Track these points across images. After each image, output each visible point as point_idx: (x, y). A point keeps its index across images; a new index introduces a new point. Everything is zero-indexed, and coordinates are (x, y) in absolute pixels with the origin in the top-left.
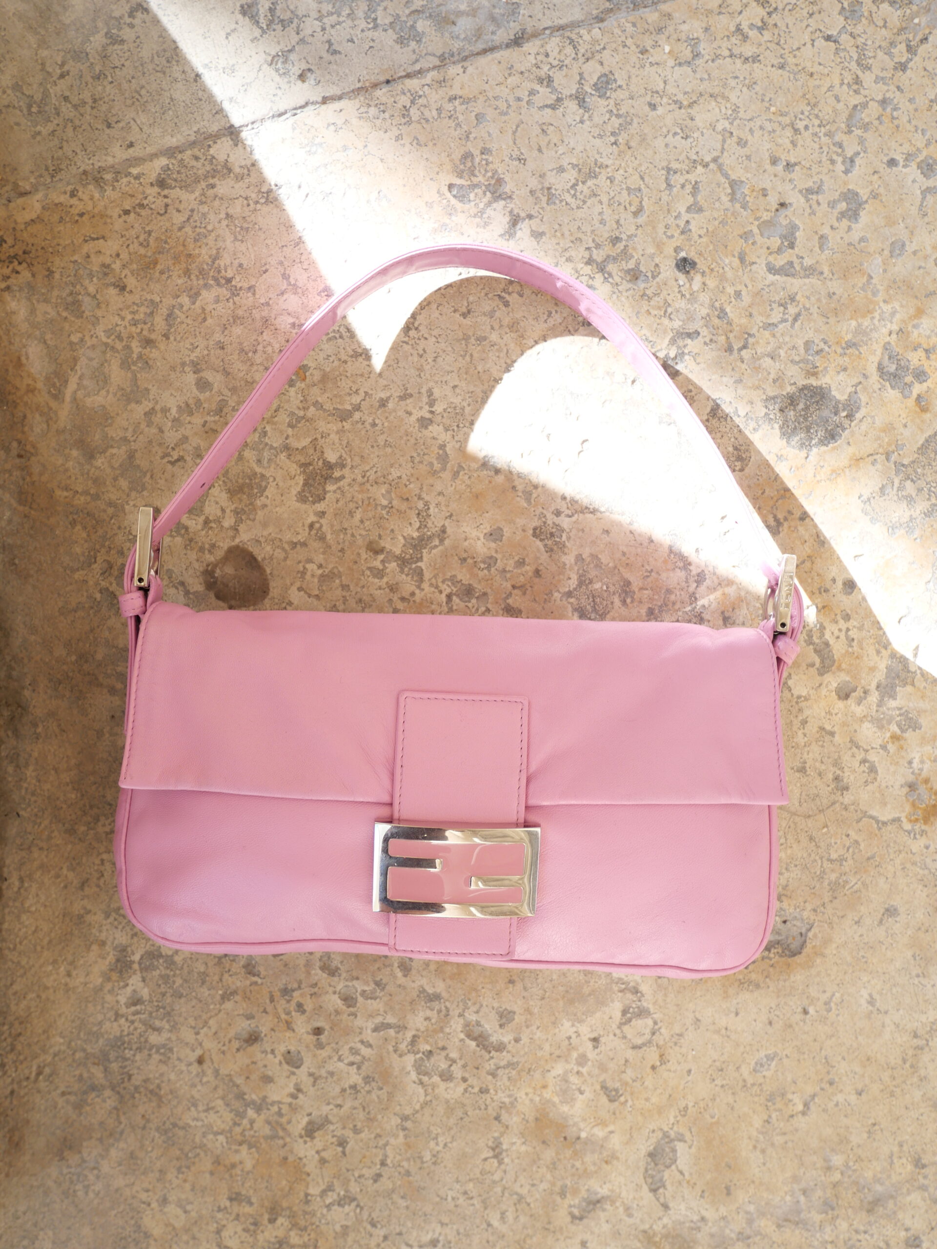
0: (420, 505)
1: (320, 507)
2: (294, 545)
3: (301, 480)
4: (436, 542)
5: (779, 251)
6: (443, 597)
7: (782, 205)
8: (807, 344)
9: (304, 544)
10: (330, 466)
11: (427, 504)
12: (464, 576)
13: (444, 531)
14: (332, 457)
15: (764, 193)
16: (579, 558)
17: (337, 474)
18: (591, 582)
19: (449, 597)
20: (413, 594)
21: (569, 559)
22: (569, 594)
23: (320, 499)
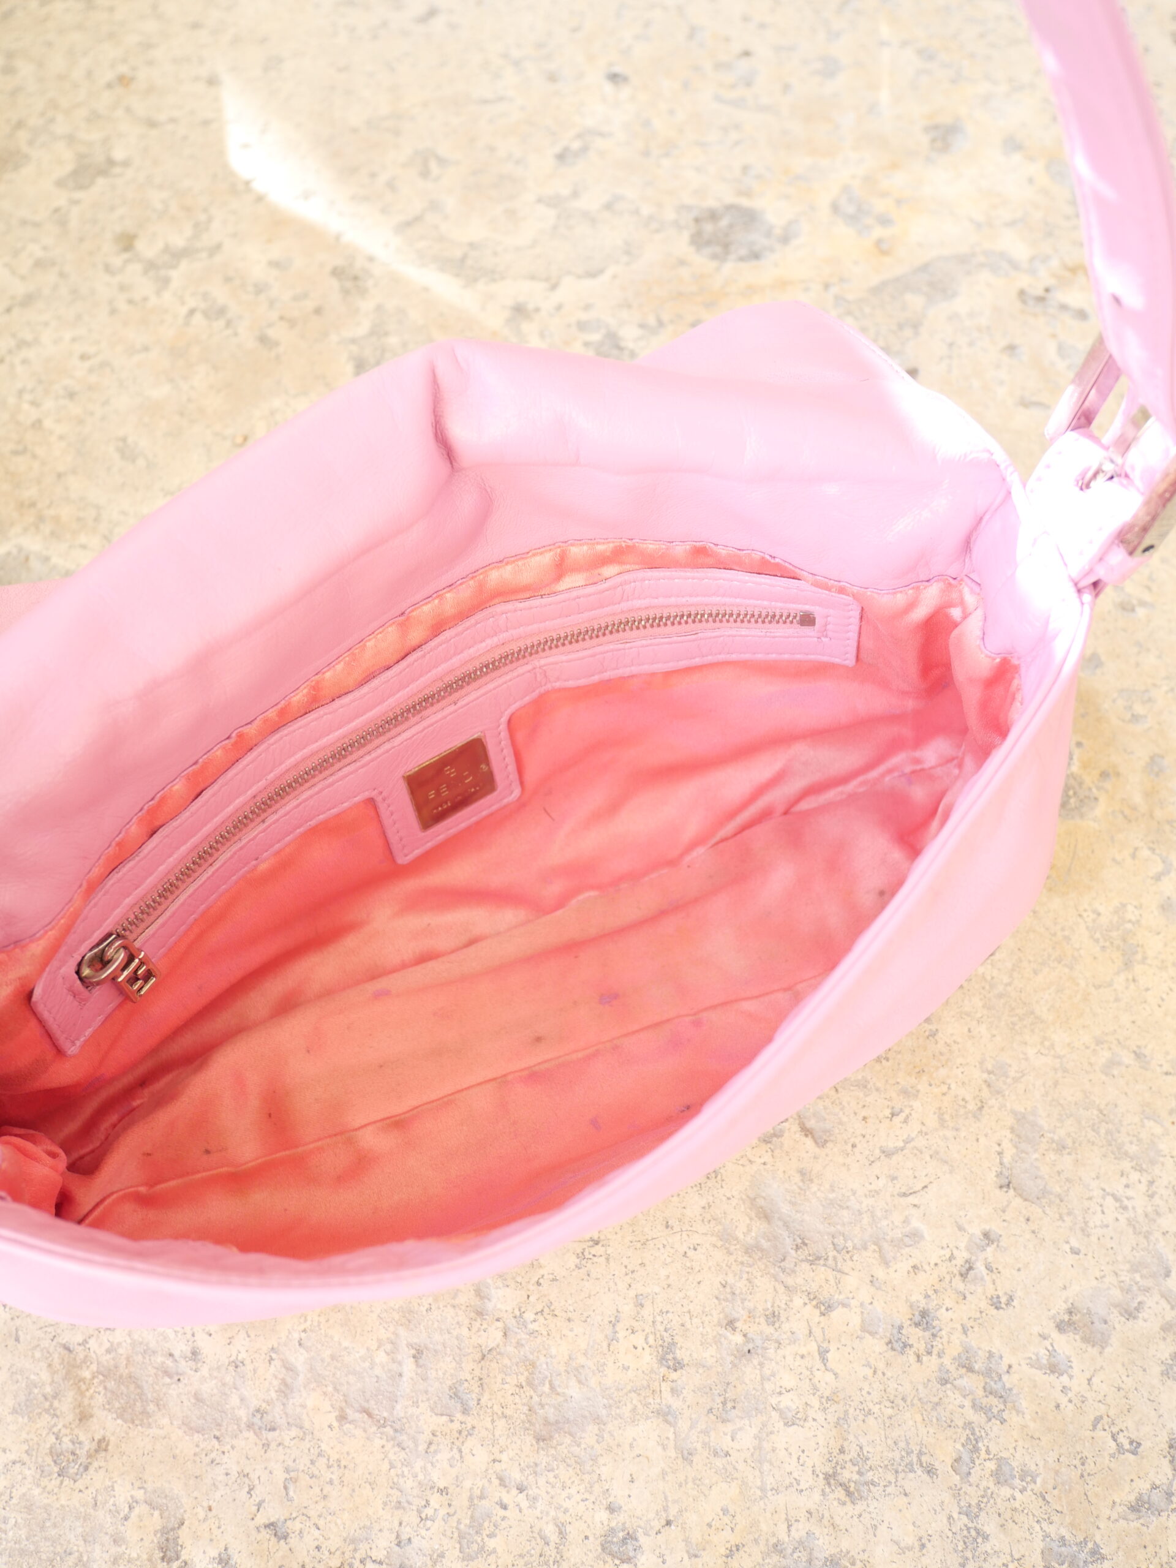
0: (203, 217)
1: (78, 195)
2: (24, 223)
3: (70, 167)
4: (204, 255)
5: (733, 86)
6: (184, 311)
7: (747, 54)
8: (745, 169)
9: (37, 225)
10: (111, 162)
11: (210, 220)
12: (220, 294)
13: (218, 247)
14: (119, 154)
15: (727, 40)
16: (379, 308)
17: (117, 170)
18: (386, 334)
19: (192, 312)
20: (145, 299)
21: (367, 305)
22: (353, 341)
23: (81, 187)
